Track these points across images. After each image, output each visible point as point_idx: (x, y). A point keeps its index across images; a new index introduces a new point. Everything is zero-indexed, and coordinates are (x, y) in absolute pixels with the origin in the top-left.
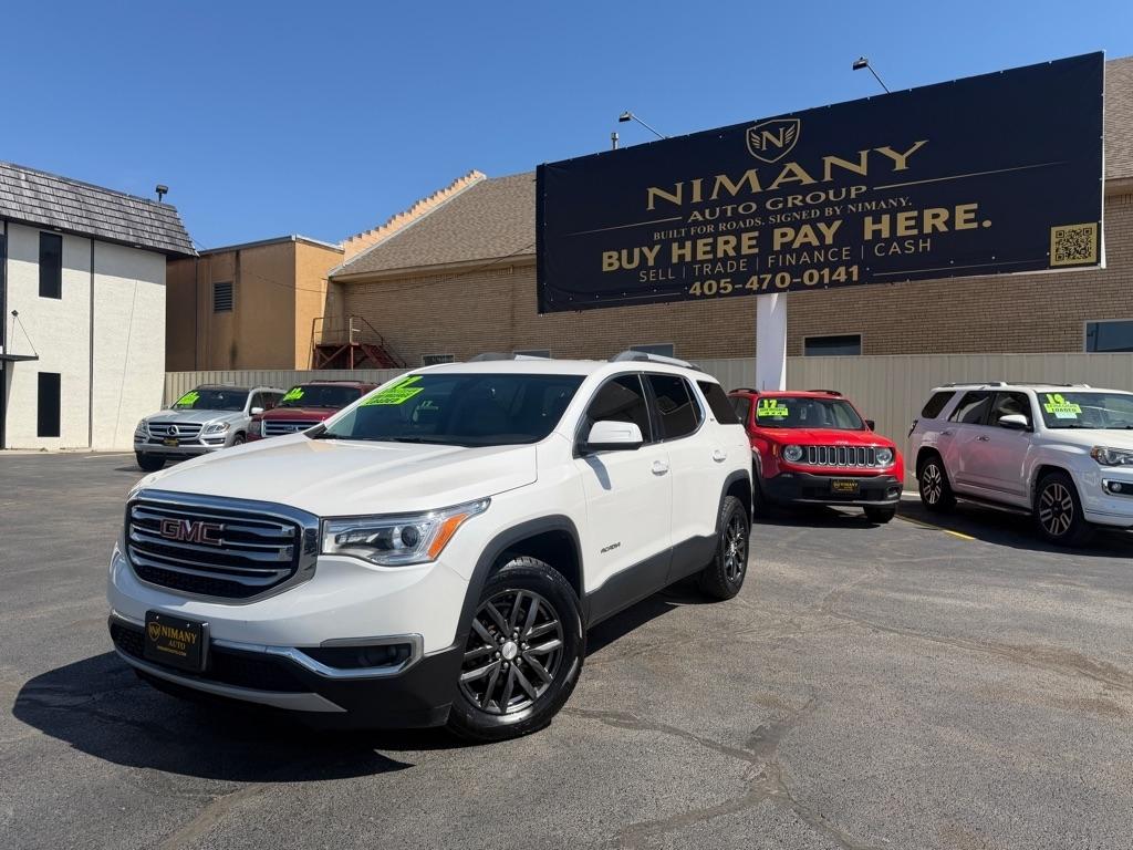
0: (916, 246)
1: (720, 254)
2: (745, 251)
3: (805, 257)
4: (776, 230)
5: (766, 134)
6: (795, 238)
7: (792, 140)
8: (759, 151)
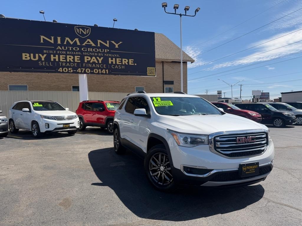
0: (121, 67)
1: (68, 61)
2: (76, 61)
3: (94, 65)
4: (85, 57)
5: (81, 29)
6: (91, 60)
7: (89, 33)
8: (79, 34)
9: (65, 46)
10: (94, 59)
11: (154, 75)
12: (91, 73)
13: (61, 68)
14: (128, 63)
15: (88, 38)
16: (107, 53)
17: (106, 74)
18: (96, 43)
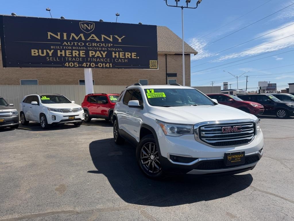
0: (124, 60)
1: (74, 56)
2: (81, 56)
3: (98, 60)
4: (90, 51)
5: (85, 25)
6: (95, 55)
7: (93, 28)
8: (83, 29)
9: (71, 41)
10: (98, 54)
11: (157, 68)
12: (96, 67)
13: (67, 63)
14: (131, 56)
15: (92, 33)
16: (111, 47)
17: (110, 67)
18: (100, 38)
